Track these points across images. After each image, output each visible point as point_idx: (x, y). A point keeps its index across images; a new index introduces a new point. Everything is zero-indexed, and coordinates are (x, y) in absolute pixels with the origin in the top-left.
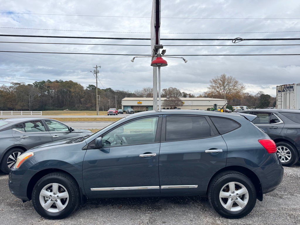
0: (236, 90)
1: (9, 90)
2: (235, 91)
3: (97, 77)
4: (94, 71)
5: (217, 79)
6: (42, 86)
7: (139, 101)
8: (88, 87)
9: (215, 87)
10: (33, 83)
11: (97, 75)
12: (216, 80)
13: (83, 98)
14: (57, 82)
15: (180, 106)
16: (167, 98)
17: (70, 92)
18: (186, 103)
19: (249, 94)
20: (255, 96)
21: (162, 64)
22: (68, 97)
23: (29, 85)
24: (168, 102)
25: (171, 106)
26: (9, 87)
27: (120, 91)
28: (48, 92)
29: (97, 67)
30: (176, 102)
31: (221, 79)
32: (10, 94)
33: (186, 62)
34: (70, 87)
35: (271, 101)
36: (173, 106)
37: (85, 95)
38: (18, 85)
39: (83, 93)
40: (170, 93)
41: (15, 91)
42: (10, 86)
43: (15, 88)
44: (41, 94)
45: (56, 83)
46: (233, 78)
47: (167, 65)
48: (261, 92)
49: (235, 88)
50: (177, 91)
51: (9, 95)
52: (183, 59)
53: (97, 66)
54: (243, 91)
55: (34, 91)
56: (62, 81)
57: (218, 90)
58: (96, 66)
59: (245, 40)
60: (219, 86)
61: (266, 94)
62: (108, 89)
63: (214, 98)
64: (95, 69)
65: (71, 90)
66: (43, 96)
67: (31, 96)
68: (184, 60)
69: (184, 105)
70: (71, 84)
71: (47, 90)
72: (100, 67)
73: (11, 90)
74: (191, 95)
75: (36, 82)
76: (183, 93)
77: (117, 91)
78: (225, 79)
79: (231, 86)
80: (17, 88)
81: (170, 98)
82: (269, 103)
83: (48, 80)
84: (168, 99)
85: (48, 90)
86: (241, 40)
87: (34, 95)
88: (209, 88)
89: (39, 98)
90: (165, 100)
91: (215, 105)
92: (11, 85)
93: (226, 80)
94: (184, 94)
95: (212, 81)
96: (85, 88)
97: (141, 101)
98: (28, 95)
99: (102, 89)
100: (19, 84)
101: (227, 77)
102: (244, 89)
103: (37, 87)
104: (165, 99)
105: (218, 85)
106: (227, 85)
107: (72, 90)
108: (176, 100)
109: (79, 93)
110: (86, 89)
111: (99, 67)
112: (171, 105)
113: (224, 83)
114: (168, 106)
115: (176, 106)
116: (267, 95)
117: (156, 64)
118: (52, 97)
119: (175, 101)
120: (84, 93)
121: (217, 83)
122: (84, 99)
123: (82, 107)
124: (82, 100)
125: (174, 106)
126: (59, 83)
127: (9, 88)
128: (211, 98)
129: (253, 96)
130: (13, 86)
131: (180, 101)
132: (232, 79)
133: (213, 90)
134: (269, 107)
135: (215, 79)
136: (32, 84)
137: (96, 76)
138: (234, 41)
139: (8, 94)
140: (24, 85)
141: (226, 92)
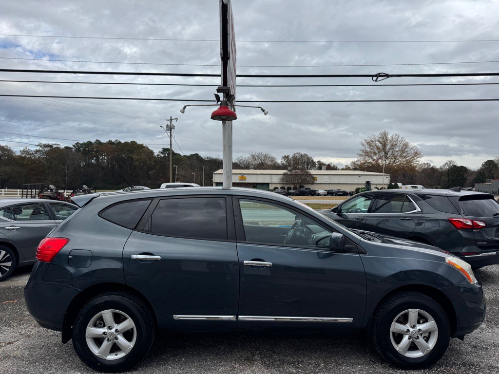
0: (405, 157)
1: (34, 156)
2: (404, 160)
3: (171, 135)
4: (167, 126)
5: (373, 139)
6: (87, 149)
7: (241, 176)
8: (161, 153)
9: (371, 152)
10: (74, 146)
11: (171, 132)
12: (372, 141)
13: (152, 169)
14: (110, 143)
15: (309, 183)
16: (289, 170)
17: (132, 159)
18: (320, 180)
19: (430, 165)
20: (441, 168)
21: (228, 116)
22: (128, 168)
23: (67, 148)
24: (290, 177)
25: (294, 184)
26: (35, 151)
27: (213, 159)
28: (97, 160)
29: (171, 120)
30: (303, 177)
31: (381, 140)
32: (35, 163)
33: (265, 114)
34: (132, 153)
35: (468, 178)
36: (298, 183)
37: (156, 164)
38: (49, 149)
39: (152, 162)
40: (296, 162)
41: (43, 158)
42: (37, 150)
43: (43, 153)
44: (86, 162)
45: (109, 145)
46: (401, 137)
47: (236, 118)
48: (450, 162)
49: (404, 154)
50: (308, 158)
51: (34, 165)
52: (262, 109)
53: (171, 117)
54: (417, 160)
55: (73, 158)
56: (120, 142)
57: (375, 158)
58: (169, 119)
59: (392, 76)
60: (377, 152)
61: (459, 165)
62: (193, 155)
63: (368, 171)
64: (169, 123)
65: (133, 156)
66: (89, 165)
67: (68, 166)
68: (263, 111)
69: (316, 182)
70: (133, 147)
71: (95, 157)
72: (177, 119)
73: (37, 156)
74: (332, 166)
75: (78, 143)
76: (318, 162)
77: (208, 158)
78: (387, 140)
79: (397, 152)
80: (47, 153)
81: (294, 171)
82: (465, 180)
83: (97, 140)
84: (289, 173)
85: (97, 157)
86: (387, 76)
87: (74, 165)
88: (360, 155)
89: (82, 169)
90: (284, 174)
91: (368, 183)
92: (38, 148)
93: (389, 142)
94: (321, 163)
95: (365, 143)
96: (156, 154)
97: (244, 176)
98: (64, 165)
99: (184, 156)
100: (50, 146)
101: (389, 137)
102: (419, 156)
103: (79, 152)
104: (285, 171)
105: (375, 150)
106: (390, 149)
107: (135, 156)
108: (303, 175)
109: (146, 161)
110: (158, 155)
111: (175, 120)
112: (294, 182)
113: (384, 145)
114: (290, 184)
115: (302, 183)
116: (462, 167)
117: (219, 116)
118: (102, 168)
119: (301, 175)
120: (155, 161)
121: (373, 146)
122: (154, 171)
123: (151, 184)
124: (151, 172)
125: (300, 184)
126: (113, 146)
127: (34, 153)
128: (364, 171)
129: (437, 169)
130: (41, 149)
131: (311, 175)
132: (399, 139)
133: (367, 158)
134: (465, 187)
135: (369, 140)
136: (72, 147)
137: (169, 134)
138: (375, 78)
139: (33, 162)
140: (58, 148)
141: (388, 161)
